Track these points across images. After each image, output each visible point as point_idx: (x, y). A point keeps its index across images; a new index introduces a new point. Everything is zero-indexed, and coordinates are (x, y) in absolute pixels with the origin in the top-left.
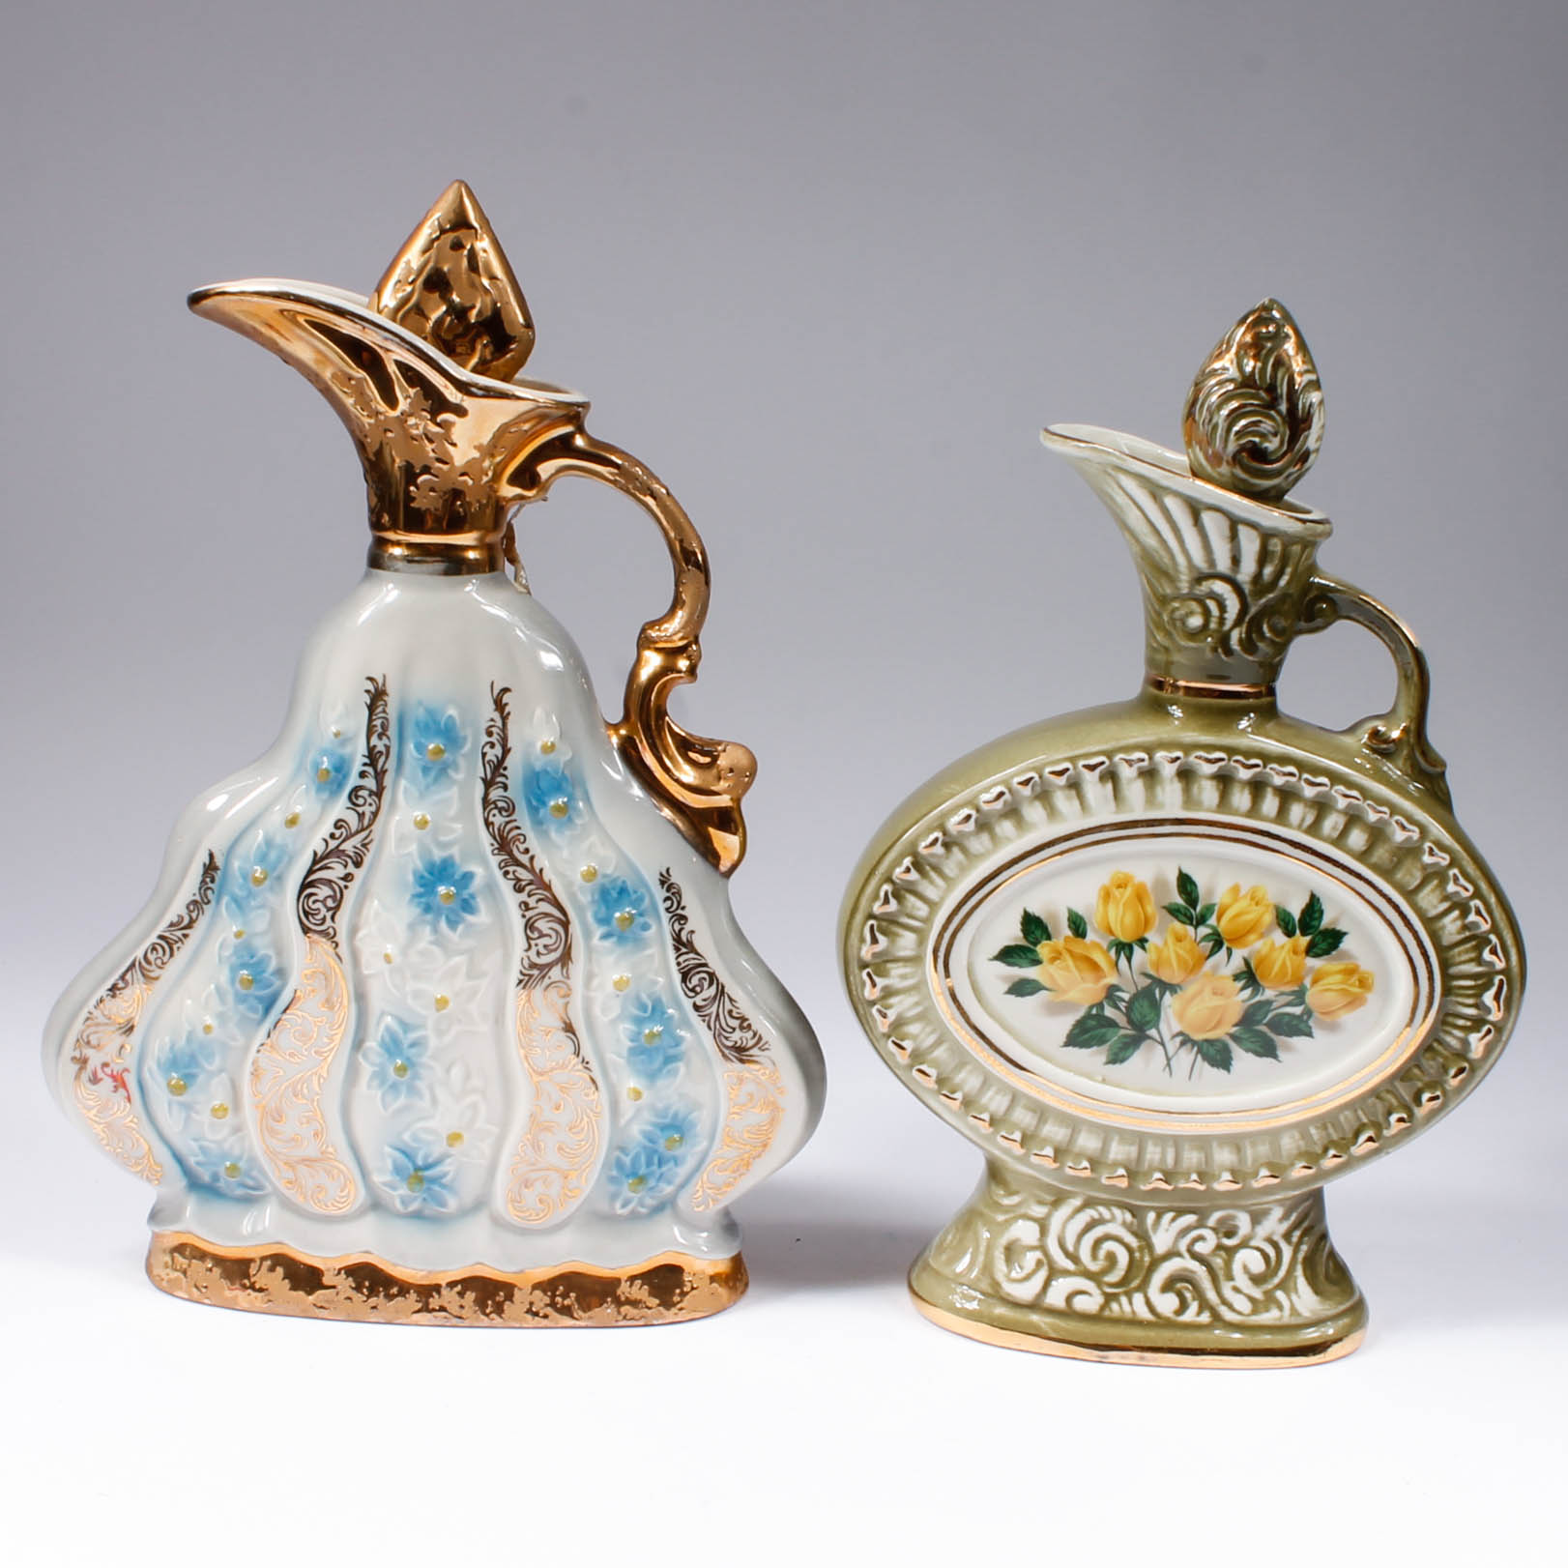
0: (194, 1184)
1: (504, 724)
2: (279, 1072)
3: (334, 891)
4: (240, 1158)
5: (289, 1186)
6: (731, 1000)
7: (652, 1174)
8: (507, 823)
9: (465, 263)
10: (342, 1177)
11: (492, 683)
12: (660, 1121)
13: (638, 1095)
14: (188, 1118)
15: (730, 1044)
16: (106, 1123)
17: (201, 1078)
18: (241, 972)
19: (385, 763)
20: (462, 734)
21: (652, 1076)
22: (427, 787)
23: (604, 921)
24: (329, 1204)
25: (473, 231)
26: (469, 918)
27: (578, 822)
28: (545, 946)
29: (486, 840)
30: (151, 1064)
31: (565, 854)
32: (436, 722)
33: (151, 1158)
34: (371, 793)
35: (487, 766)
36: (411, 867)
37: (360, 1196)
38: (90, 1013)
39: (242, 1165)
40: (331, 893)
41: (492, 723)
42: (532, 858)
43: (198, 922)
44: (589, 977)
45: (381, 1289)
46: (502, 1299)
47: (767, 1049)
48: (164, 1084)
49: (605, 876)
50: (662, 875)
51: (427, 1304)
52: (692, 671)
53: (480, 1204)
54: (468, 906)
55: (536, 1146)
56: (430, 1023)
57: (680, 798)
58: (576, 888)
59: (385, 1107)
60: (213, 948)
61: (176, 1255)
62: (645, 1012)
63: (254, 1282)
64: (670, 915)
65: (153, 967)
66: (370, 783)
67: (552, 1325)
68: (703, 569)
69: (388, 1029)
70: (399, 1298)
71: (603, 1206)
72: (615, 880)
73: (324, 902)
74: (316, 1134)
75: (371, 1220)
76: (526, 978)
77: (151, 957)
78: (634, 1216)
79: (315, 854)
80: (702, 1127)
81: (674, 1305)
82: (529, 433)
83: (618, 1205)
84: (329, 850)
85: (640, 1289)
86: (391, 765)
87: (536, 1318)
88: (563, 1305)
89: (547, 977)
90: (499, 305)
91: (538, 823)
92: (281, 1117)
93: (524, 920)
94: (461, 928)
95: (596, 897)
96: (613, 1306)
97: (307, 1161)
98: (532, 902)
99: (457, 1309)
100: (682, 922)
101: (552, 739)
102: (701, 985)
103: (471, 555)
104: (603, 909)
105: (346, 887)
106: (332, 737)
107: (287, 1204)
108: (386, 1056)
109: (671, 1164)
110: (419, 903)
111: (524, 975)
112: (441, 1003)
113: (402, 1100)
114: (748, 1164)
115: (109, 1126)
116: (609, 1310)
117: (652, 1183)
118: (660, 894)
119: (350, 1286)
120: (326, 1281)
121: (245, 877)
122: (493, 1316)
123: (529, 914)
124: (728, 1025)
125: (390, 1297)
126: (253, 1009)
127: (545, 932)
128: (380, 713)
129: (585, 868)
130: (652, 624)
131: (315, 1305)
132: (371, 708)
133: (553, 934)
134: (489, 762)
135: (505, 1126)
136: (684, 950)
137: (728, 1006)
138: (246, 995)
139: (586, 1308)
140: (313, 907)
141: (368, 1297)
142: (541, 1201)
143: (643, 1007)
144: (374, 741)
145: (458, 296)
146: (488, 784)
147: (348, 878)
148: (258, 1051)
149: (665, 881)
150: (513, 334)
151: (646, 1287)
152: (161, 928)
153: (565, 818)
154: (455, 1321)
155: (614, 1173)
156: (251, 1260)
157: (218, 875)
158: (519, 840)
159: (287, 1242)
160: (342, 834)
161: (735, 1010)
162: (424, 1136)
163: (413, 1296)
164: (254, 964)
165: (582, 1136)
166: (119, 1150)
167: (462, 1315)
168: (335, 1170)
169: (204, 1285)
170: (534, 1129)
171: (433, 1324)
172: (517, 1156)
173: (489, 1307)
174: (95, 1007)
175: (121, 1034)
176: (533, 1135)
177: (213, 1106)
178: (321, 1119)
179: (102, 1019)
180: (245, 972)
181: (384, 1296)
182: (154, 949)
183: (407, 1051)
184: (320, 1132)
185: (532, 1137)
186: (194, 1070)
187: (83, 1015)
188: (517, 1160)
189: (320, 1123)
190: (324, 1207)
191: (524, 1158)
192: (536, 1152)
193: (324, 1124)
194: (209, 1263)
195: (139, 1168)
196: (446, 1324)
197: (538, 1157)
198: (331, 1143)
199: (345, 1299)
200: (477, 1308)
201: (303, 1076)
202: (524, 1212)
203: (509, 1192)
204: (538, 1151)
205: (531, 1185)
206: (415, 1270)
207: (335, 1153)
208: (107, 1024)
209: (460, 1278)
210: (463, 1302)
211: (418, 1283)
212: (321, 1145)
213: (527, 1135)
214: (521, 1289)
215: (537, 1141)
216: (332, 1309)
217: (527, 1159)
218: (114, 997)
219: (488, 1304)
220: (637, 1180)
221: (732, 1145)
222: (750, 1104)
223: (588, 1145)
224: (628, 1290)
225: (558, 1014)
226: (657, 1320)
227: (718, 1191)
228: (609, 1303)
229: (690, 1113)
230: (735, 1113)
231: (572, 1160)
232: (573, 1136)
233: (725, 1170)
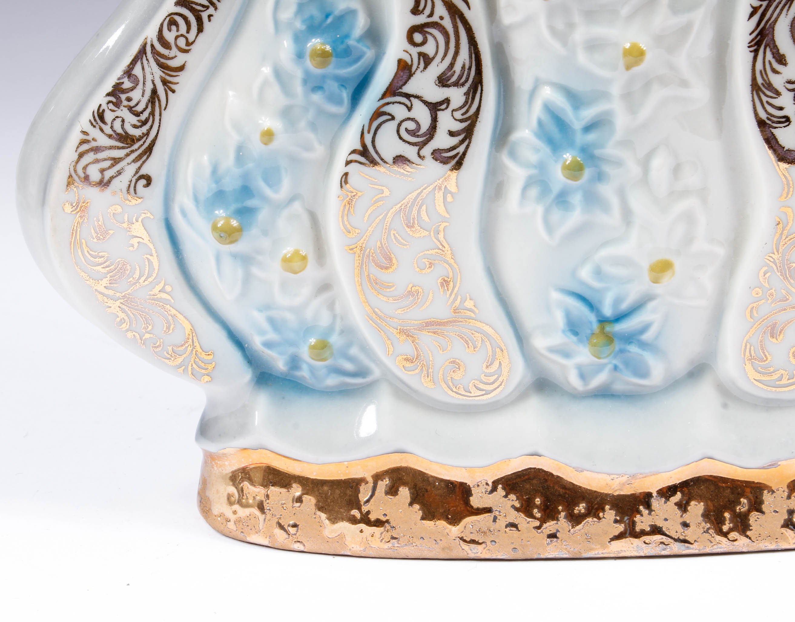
0: (264, 377)
4: (331, 329)
5: (408, 365)
10: (488, 344)
14: (247, 279)
16: (124, 297)
17: (263, 215)
24: (471, 388)
30: (184, 200)
33: (196, 344)
37: (516, 372)
38: (84, 133)
39: (335, 340)
45: (560, 508)
46: (744, 509)
48: (205, 227)
51: (634, 523)
56: (616, 90)
59: (549, 228)
61: (246, 484)
63: (368, 513)
65: (174, 51)
69: (548, 108)
70: (590, 519)
74: (445, 283)
75: (534, 407)
77: (170, 36)
92: (391, 260)
97: (433, 325)
99: (680, 528)
108: (548, 150)
112: (635, 56)
115: (127, 300)
119: (513, 507)
120: (475, 501)
122: (733, 535)
126: (334, 99)
131: (462, 539)
138: (324, 77)
141: (543, 521)
148: (349, 163)
154: (677, 548)
156: (361, 481)
159: (409, 448)
162: (610, 270)
163: (610, 514)
164: (331, 24)
166: (147, 336)
167: (687, 538)
168: (477, 335)
169: (291, 522)
170: (784, 245)
171: (642, 554)
172: (757, 289)
173: (727, 522)
174: (90, 121)
175: (135, 161)
176: (782, 255)
177: (286, 255)
178: (451, 258)
179: (103, 141)
180: (318, 40)
181: (566, 517)
182: (172, 23)
183: (580, 139)
184: (451, 279)
185: (780, 257)
186: (251, 203)
187: (75, 137)
188: (757, 296)
189: (450, 265)
190: (464, 393)
191: (769, 290)
192: (786, 280)
193: (456, 266)
194: (297, 490)
195: (180, 360)
196: (664, 553)
197: (790, 287)
198: (468, 295)
199: (507, 526)
200: (708, 525)
201: (419, 194)
202: (770, 374)
203: (746, 346)
204: (789, 278)
205: (780, 332)
206: (609, 474)
207: (475, 309)
208: (111, 148)
209: (678, 482)
210: (687, 517)
211: (616, 494)
212: (453, 298)
213: (773, 255)
214: (773, 492)
215: (789, 262)
216: (489, 543)
217: (774, 292)
218: (117, 105)
219: (725, 518)
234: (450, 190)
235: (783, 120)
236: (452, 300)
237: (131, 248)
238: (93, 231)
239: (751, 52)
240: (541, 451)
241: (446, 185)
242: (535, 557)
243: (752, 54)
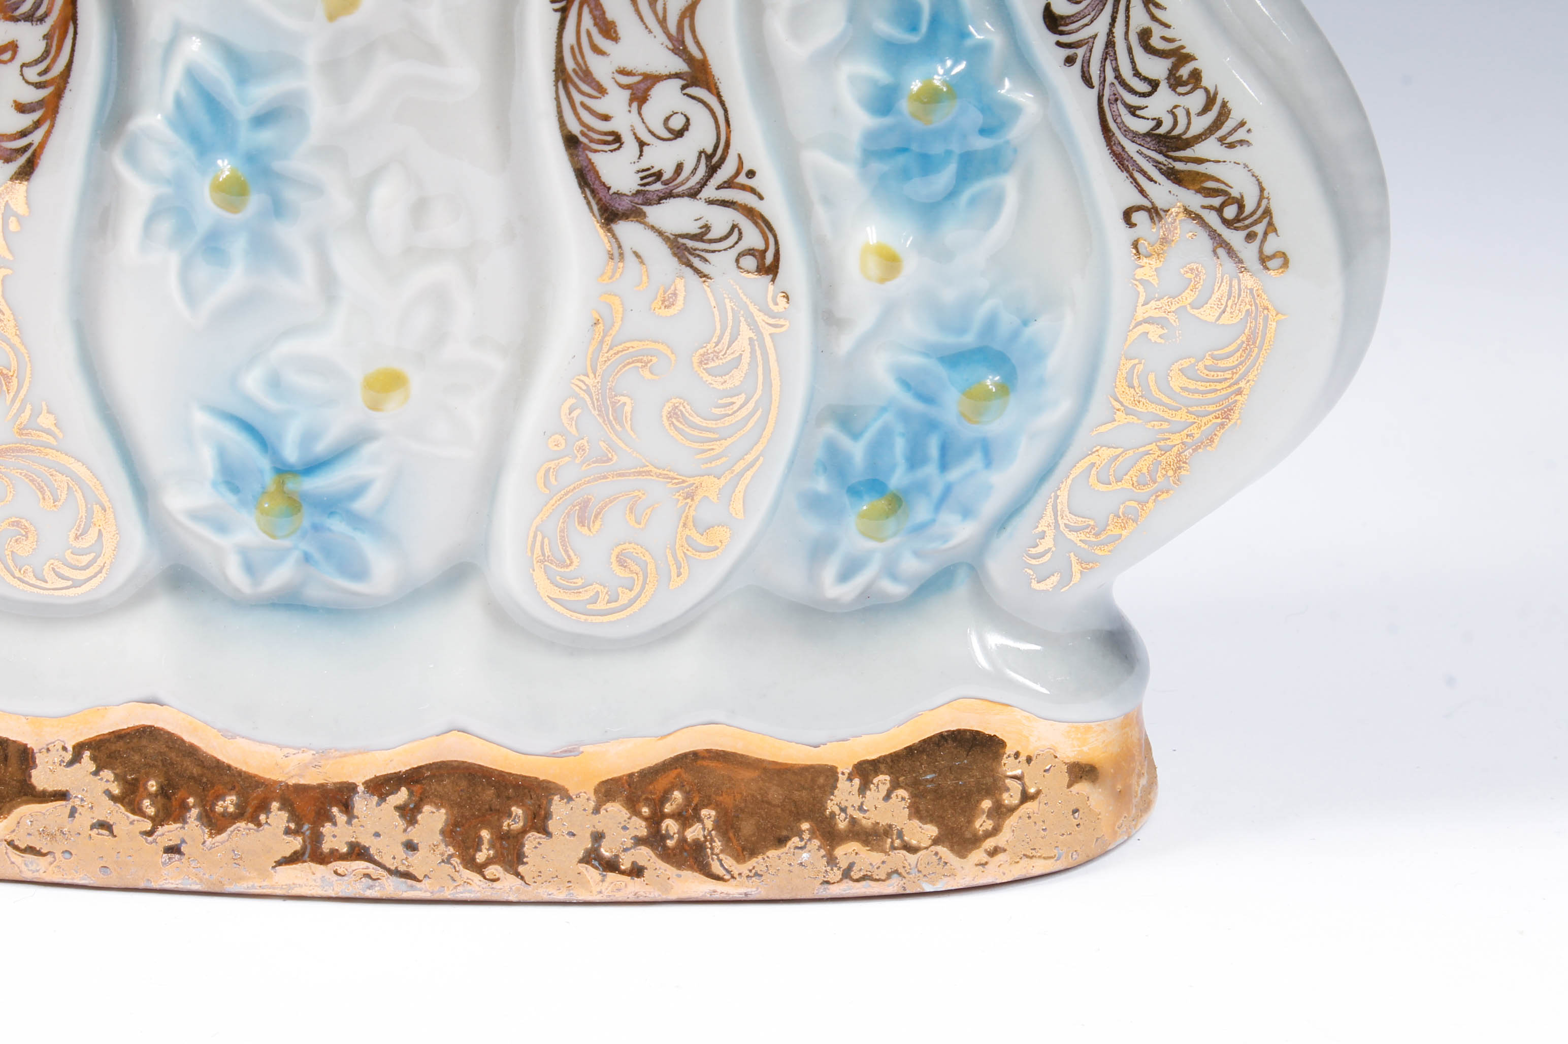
6: (1148, 2)
7: (922, 487)
10: (79, 495)
12: (950, 340)
13: (890, 265)
15: (1142, 126)
21: (929, 213)
24: (46, 574)
37: (132, 551)
45: (191, 800)
46: (517, 826)
47: (1242, 142)
51: (317, 838)
53: (458, 575)
55: (609, 409)
56: (311, 55)
59: (191, 296)
62: (913, 27)
67: (654, 894)
69: (193, 76)
70: (242, 825)
71: (790, 578)
74: (4, 378)
75: (160, 615)
78: (872, 608)
80: (1062, 360)
81: (975, 841)
83: (829, 572)
85: (887, 797)
87: (611, 876)
88: (683, 840)
96: (816, 843)
99: (401, 852)
108: (190, 152)
109: (975, 462)
113: (237, 275)
114: (1179, 465)
116: (802, 852)
117: (922, 511)
119: (108, 793)
120: (41, 779)
122: (494, 870)
124: (1137, 74)
125: (216, 822)
131: (11, 843)
135: (525, 352)
137: (1139, 18)
139: (745, 850)
141: (158, 821)
142: (622, 563)
143: (908, 13)
151: (902, 792)
154: (392, 886)
155: (822, 485)
161: (1158, 31)
162: (299, 380)
163: (278, 818)
165: (736, 378)
167: (411, 870)
168: (59, 477)
170: (605, 361)
171: (333, 894)
172: (557, 437)
173: (485, 846)
176: (601, 378)
178: (14, 333)
181: (199, 818)
183: (247, 138)
184: (14, 372)
185: (598, 382)
188: (556, 448)
189: (12, 347)
190: (33, 581)
191: (578, 441)
192: (608, 425)
193: (23, 350)
196: (369, 893)
197: (614, 438)
198: (44, 404)
199: (93, 827)
200: (451, 850)
202: (577, 590)
203: (535, 537)
204: (614, 422)
205: (596, 517)
206: (281, 747)
207: (56, 431)
209: (404, 769)
210: (414, 834)
211: (291, 782)
212: (17, 407)
213: (586, 377)
214: (570, 799)
215: (613, 393)
216: (58, 855)
217: (586, 444)
219: (480, 839)
220: (881, 504)
221: (1140, 409)
222: (1189, 297)
223: (751, 405)
224: (856, 800)
225: (669, 36)
226: (933, 883)
227: (1097, 535)
228: (806, 836)
229: (1025, 323)
230: (1148, 321)
231: (706, 446)
232: (709, 379)
233: (1119, 480)
234: (15, 210)
235: (610, 138)
236: (15, 411)
239: (556, 10)
240: (162, 696)
241: (7, 201)
242: (142, 885)
243: (558, 16)
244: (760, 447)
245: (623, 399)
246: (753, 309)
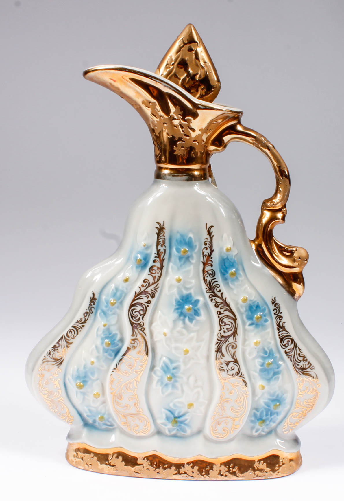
0: (86, 424)
1: (211, 240)
2: (121, 380)
3: (143, 308)
4: (105, 414)
5: (124, 425)
6: (299, 349)
7: (268, 419)
8: (212, 280)
9: (194, 56)
10: (145, 421)
11: (207, 224)
12: (272, 398)
13: (263, 388)
14: (84, 399)
15: (299, 367)
16: (51, 400)
17: (89, 383)
18: (105, 341)
19: (164, 256)
20: (194, 244)
21: (269, 380)
22: (181, 266)
23: (250, 318)
24: (140, 432)
25: (197, 44)
26: (197, 318)
27: (240, 279)
28: (227, 329)
29: (204, 287)
30: (69, 377)
31: (235, 292)
32: (184, 240)
33: (69, 414)
34: (158, 268)
35: (205, 257)
36: (174, 298)
37: (152, 428)
38: (45, 357)
39: (105, 416)
40: (142, 308)
41: (207, 240)
42: (222, 294)
43: (88, 320)
44: (245, 340)
45: (161, 465)
46: (208, 469)
47: (313, 369)
48: (74, 385)
49: (251, 300)
50: (272, 300)
51: (179, 471)
52: (283, 218)
53: (199, 432)
54: (197, 313)
55: (222, 408)
56: (181, 360)
57: (279, 269)
58: (239, 306)
59: (163, 393)
60: (94, 331)
61: (79, 452)
62: (266, 354)
63: (110, 463)
64: (276, 316)
65: (70, 339)
66: (158, 264)
67: (229, 479)
68: (288, 177)
69: (164, 362)
70: (168, 469)
71: (248, 432)
72: (255, 302)
73: (139, 312)
74: (135, 404)
75: (156, 438)
76: (220, 342)
77: (69, 335)
78: (260, 436)
79: (136, 293)
80: (288, 400)
81: (276, 471)
82: (220, 124)
83: (254, 431)
84: (141, 291)
85: (263, 464)
86: (166, 257)
87: (222, 476)
88: (233, 471)
89: (228, 341)
90: (208, 73)
91: (225, 279)
92: (121, 397)
93: (219, 318)
94: (194, 322)
95: (248, 308)
96: (252, 471)
97: (131, 415)
98: (222, 311)
99: (191, 473)
100: (281, 319)
101: (230, 246)
102: (288, 344)
103: (196, 173)
104: (250, 313)
105: (148, 306)
106: (143, 246)
107: (123, 432)
108: (164, 373)
109: (275, 415)
110: (177, 313)
111: (219, 340)
112: (186, 352)
113: (170, 390)
114: (305, 415)
116: (250, 473)
117: (268, 422)
118: (272, 307)
119: (149, 464)
120: (139, 462)
121: (107, 302)
122: (205, 476)
123: (221, 316)
124: (298, 359)
125: (165, 469)
126: (110, 355)
127: (227, 323)
128: (162, 236)
129: (243, 298)
130: (268, 200)
131: (134, 472)
132: (158, 234)
133: (230, 324)
134: (205, 255)
135: (210, 400)
136: (281, 330)
137: (298, 352)
138: (108, 349)
139: (242, 472)
140: (135, 314)
141: (156, 468)
142: (224, 430)
143: (265, 353)
144: (159, 247)
145: (192, 69)
146: (205, 264)
147: (149, 302)
148: (113, 371)
149: (274, 302)
150: (213, 85)
151: (265, 464)
152: (73, 323)
153: (235, 278)
154: (190, 478)
155: (253, 419)
156: (109, 454)
157: (96, 302)
158: (217, 286)
159: (123, 447)
160: (146, 285)
161: (301, 354)
162: (178, 405)
163: (173, 468)
164: (111, 337)
165: (241, 404)
166: (56, 411)
167: (193, 476)
168: (142, 418)
169: (90, 464)
170: (222, 402)
171: (181, 479)
172: (215, 413)
173: (204, 472)
174: (47, 354)
175: (57, 365)
177: (94, 393)
179: (50, 359)
180: (108, 340)
181: (162, 468)
182: (70, 331)
183: (172, 371)
185: (221, 405)
186: (87, 379)
187: (42, 357)
189: (137, 400)
190: (138, 433)
191: (218, 413)
194: (92, 455)
195: (64, 418)
196: (187, 479)
197: (223, 412)
198: (141, 408)
199: (146, 469)
200: (199, 473)
201: (130, 381)
202: (217, 434)
203: (211, 427)
205: (220, 424)
206: (174, 457)
207: (143, 412)
208: (51, 361)
209: (192, 461)
210: (193, 470)
211: (176, 463)
212: (137, 408)
213: (219, 404)
214: (216, 465)
216: (141, 473)
218: (54, 350)
220: (262, 421)
221: (299, 407)
222: (306, 391)
223: (243, 408)
224: (258, 465)
225: (232, 356)
226: (270, 477)
227: (293, 425)
228: (251, 470)
229: (283, 395)
230: (301, 394)
231: (237, 413)
232: (237, 404)
233: (296, 417)
237: (54, 388)
238: (44, 382)
240: (157, 450)
242: (154, 478)
243: (216, 354)
244: (244, 414)
245: (224, 407)
246: (243, 394)
